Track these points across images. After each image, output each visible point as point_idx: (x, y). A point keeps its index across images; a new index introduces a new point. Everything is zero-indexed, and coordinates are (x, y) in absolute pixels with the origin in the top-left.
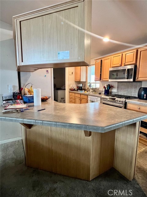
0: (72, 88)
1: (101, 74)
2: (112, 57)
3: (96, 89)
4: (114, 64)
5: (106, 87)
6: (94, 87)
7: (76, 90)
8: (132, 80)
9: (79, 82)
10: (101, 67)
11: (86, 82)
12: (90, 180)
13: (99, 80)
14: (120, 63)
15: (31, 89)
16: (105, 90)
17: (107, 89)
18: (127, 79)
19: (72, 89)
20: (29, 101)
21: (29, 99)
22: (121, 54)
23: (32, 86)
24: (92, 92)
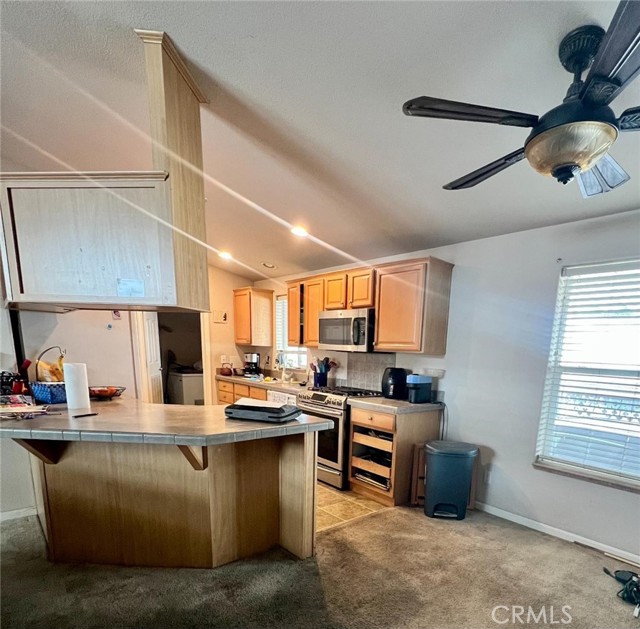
0: (225, 366)
1: (302, 327)
2: (327, 279)
3: (298, 370)
4: (330, 300)
5: (316, 364)
6: (295, 365)
7: (239, 372)
8: (363, 348)
9: (248, 348)
10: (302, 305)
11: (272, 347)
12: (214, 565)
13: (298, 344)
14: (343, 301)
15: (61, 365)
16: (316, 374)
17: (318, 371)
18: (356, 344)
19: (226, 371)
20: (52, 399)
21: (52, 394)
22: (343, 276)
23: (62, 357)
24: (286, 380)
